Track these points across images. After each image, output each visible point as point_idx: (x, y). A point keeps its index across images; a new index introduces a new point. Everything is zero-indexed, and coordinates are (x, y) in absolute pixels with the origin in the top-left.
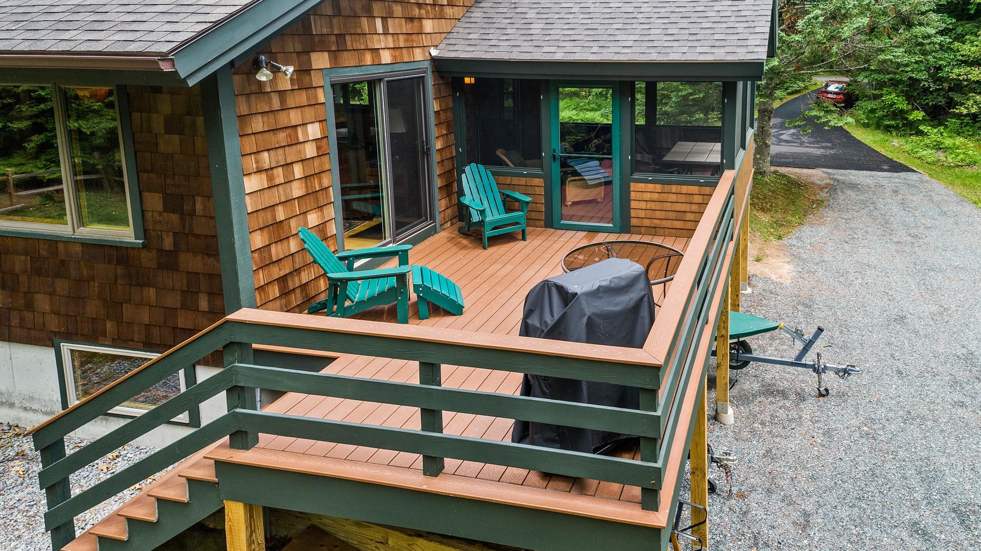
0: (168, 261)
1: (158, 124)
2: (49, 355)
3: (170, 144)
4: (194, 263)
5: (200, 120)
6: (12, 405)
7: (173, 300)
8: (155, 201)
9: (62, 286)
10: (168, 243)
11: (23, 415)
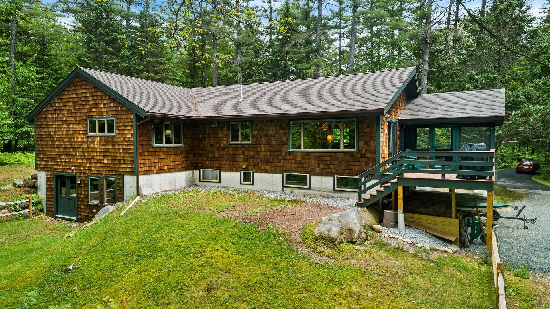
0: (363, 155)
1: (365, 126)
2: (332, 178)
3: (367, 130)
4: (369, 155)
5: (375, 125)
6: (320, 191)
7: (364, 164)
8: (362, 143)
9: (337, 163)
10: (364, 151)
11: (323, 193)
